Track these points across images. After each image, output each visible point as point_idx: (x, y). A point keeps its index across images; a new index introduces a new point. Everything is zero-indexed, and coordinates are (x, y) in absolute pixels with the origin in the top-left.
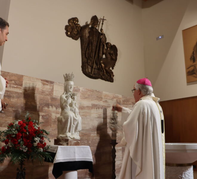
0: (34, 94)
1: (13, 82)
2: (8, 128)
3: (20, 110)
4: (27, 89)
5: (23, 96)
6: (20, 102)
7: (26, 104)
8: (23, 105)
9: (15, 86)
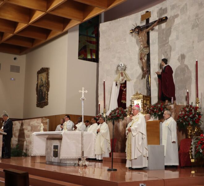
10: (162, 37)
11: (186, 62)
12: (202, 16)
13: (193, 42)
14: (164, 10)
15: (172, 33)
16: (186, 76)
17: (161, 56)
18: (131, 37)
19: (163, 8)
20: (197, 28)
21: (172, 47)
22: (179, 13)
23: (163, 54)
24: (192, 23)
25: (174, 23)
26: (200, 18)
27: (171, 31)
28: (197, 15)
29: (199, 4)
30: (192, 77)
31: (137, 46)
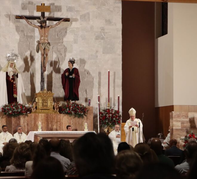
0: (194, 120)
1: (184, 116)
2: (185, 137)
3: (188, 129)
4: (191, 118)
5: (189, 122)
6: (188, 125)
7: (191, 126)
8: (189, 126)
9: (185, 118)
10: (54, 34)
11: (87, 67)
12: (110, 32)
13: (97, 52)
14: (56, 7)
15: (68, 34)
16: (85, 80)
17: (52, 53)
18: (9, 21)
19: (55, 5)
20: (102, 41)
21: (67, 48)
22: (79, 18)
23: (56, 53)
24: (96, 34)
25: (71, 25)
26: (106, 33)
27: (66, 32)
28: (103, 29)
29: (106, 20)
30: (94, 82)
31: (16, 33)
